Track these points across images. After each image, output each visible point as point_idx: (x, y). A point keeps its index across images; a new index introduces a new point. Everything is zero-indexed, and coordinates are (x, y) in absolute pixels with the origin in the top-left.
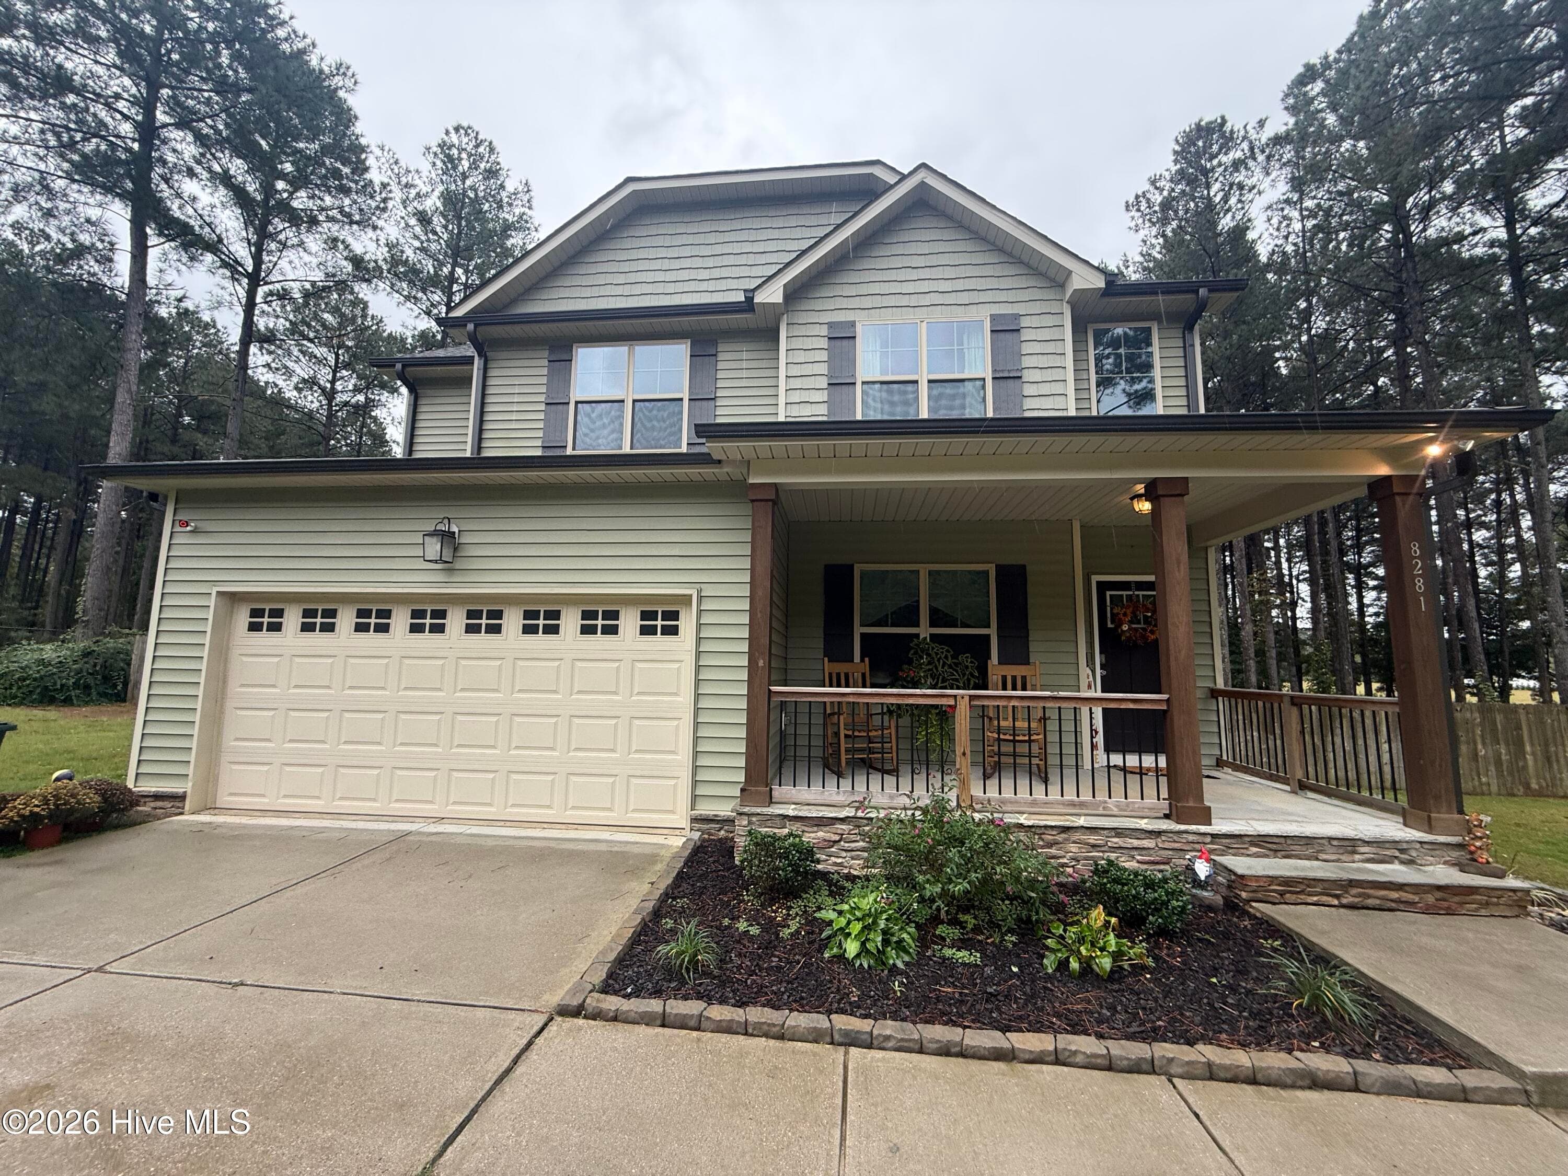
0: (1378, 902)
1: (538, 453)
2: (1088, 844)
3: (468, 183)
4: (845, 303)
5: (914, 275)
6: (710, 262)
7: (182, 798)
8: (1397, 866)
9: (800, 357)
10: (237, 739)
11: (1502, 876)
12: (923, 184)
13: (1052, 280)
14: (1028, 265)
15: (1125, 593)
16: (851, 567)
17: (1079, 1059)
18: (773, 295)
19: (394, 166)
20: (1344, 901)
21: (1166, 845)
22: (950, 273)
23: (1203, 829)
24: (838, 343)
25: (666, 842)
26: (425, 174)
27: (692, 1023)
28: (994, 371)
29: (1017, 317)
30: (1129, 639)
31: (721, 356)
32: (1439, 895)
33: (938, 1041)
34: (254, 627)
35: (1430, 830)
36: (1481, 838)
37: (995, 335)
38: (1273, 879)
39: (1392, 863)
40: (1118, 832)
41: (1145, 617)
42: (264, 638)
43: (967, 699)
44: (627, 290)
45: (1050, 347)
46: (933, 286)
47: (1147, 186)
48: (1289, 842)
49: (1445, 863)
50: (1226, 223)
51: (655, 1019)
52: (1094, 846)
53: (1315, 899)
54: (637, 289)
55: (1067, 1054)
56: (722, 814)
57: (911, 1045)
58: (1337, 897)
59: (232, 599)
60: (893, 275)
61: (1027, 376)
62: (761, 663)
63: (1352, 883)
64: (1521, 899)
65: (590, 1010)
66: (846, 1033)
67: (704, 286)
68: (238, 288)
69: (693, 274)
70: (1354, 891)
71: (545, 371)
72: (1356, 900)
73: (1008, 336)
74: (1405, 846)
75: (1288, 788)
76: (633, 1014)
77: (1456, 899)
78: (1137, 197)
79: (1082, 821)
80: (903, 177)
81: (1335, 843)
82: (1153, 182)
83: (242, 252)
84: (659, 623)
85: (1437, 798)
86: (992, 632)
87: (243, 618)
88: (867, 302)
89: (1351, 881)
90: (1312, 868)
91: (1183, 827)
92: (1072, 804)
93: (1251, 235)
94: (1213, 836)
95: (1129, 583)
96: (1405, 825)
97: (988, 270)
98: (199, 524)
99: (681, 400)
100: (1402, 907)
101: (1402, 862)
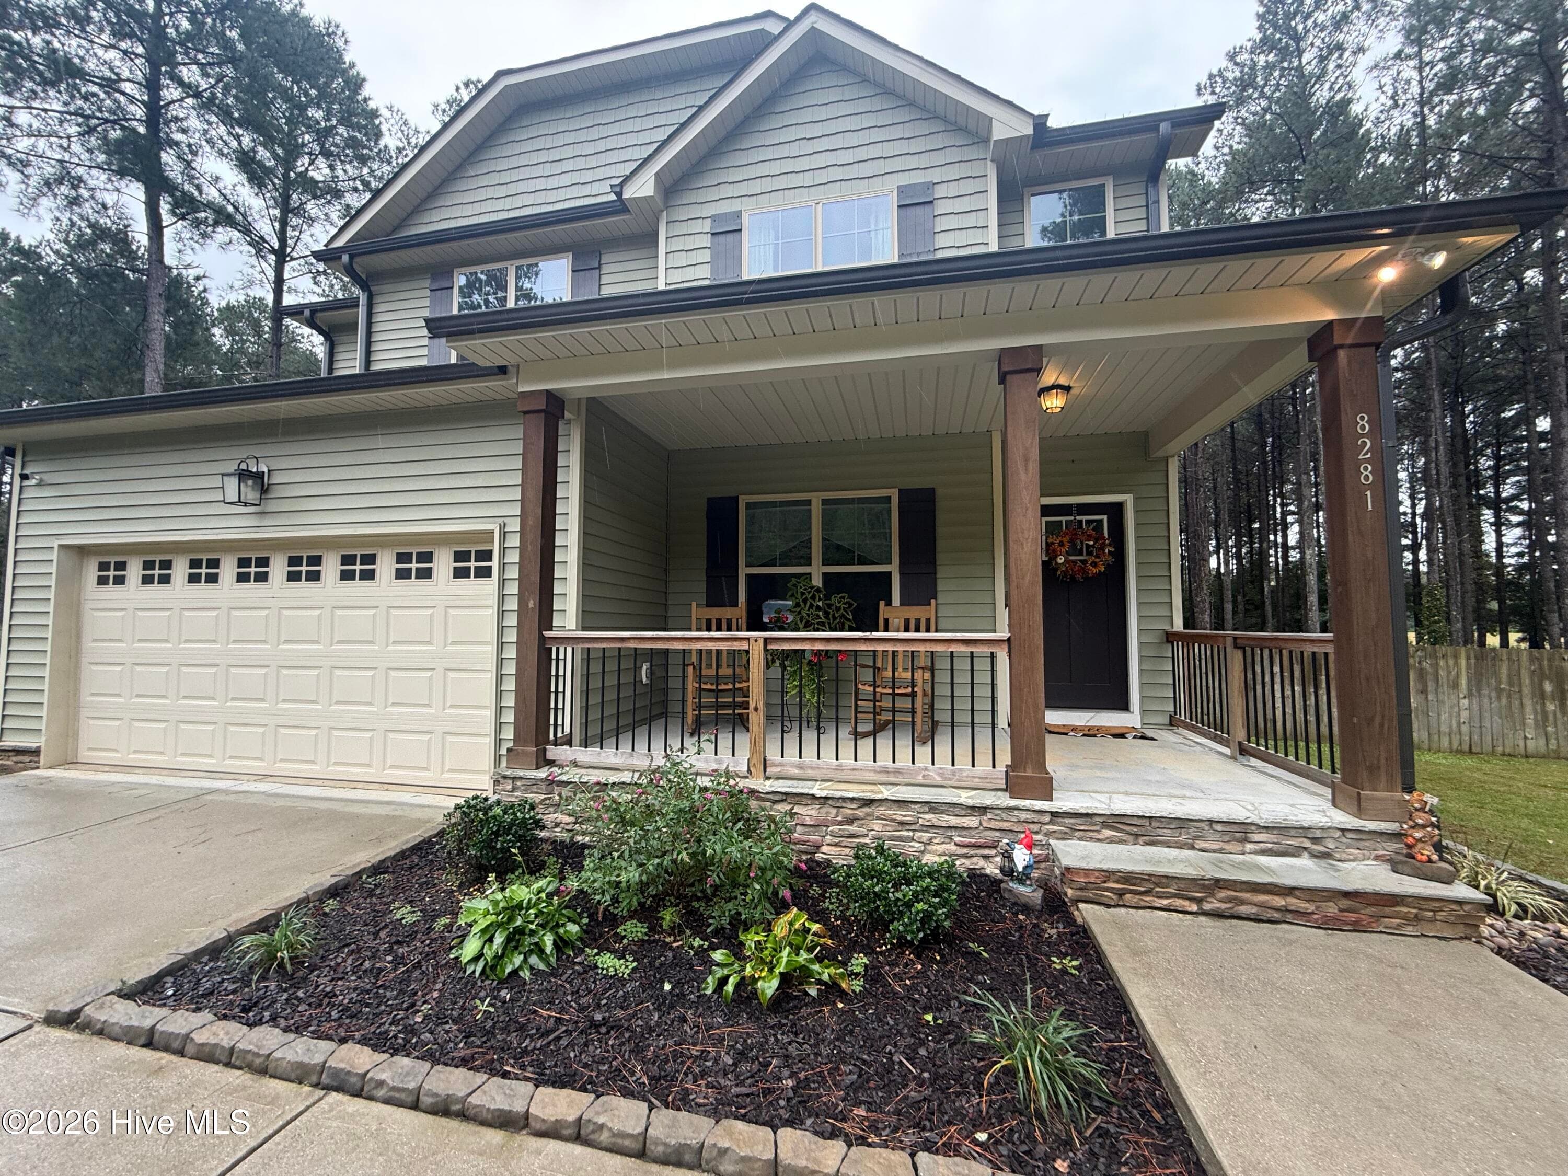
0: (1254, 910)
2: (894, 821)
4: (729, 191)
5: (809, 147)
7: (36, 752)
8: (1305, 861)
9: (681, 259)
10: (93, 695)
11: (1448, 880)
12: (813, 31)
13: (973, 134)
14: (945, 120)
15: (1064, 519)
16: (736, 499)
18: (644, 186)
19: (404, 128)
20: (1207, 907)
21: (993, 825)
23: (1039, 805)
24: (721, 238)
28: (900, 256)
29: (930, 186)
30: (1065, 573)
31: (604, 269)
32: (1345, 903)
33: (436, 1095)
34: (102, 581)
35: (1360, 812)
36: (1423, 827)
37: (903, 210)
38: (1109, 875)
39: (1299, 856)
40: (933, 807)
41: (1088, 546)
42: (111, 592)
43: (761, 642)
44: (508, 203)
45: (970, 220)
46: (831, 159)
47: (1224, 63)
48: (1155, 824)
49: (1377, 858)
50: (1321, 95)
52: (902, 823)
53: (1165, 902)
54: (519, 202)
55: (591, 1127)
57: (403, 1096)
58: (1199, 901)
59: (83, 551)
60: (785, 151)
62: (531, 604)
63: (1218, 883)
64: (1469, 915)
67: (587, 190)
68: (264, 265)
69: (576, 177)
70: (1223, 894)
71: (427, 302)
72: (1224, 906)
73: (919, 210)
74: (1318, 834)
75: (1227, 751)
77: (1371, 910)
78: (1211, 76)
79: (886, 793)
80: (790, 25)
81: (1219, 827)
82: (1232, 57)
83: (266, 228)
84: (473, 564)
85: (1373, 770)
86: (894, 568)
87: (92, 573)
88: (757, 186)
89: (1218, 881)
91: (1013, 802)
92: (886, 771)
93: (1356, 109)
94: (1054, 815)
95: (1070, 506)
96: (1334, 804)
97: (896, 132)
98: (45, 477)
100: (1289, 918)
101: (1314, 856)
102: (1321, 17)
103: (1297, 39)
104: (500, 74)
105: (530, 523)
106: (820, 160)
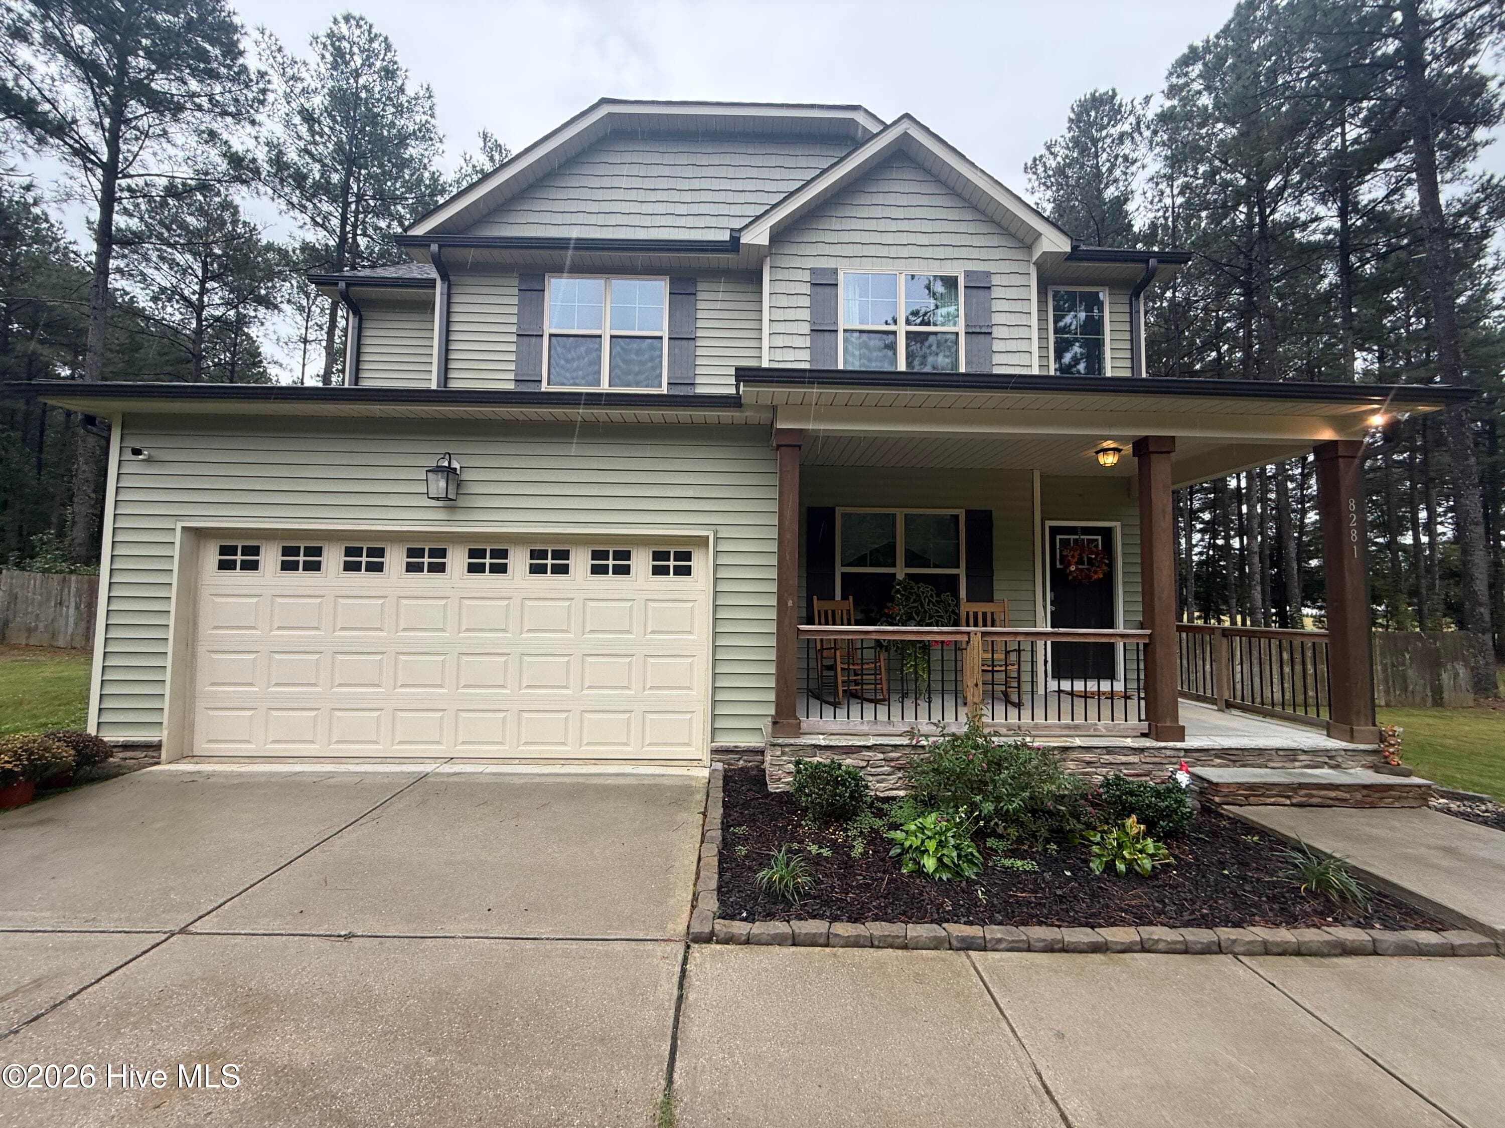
0: (1320, 800)
1: (511, 386)
2: (1084, 761)
3: (362, 81)
4: (827, 250)
5: (893, 226)
6: (687, 197)
7: (158, 747)
8: (1326, 771)
9: (783, 301)
10: (213, 684)
11: (1408, 774)
12: (906, 134)
13: (1022, 241)
14: (998, 225)
15: (1072, 537)
16: (833, 510)
17: (1161, 946)
18: (758, 236)
19: (277, 54)
20: (1294, 801)
21: (1148, 760)
22: (927, 227)
23: (1179, 745)
24: (820, 289)
25: (689, 773)
26: (312, 66)
27: (822, 940)
28: (967, 326)
29: (988, 274)
30: (1075, 578)
31: (700, 296)
32: (1365, 792)
33: (1045, 940)
34: (224, 566)
35: (1352, 740)
36: (1393, 745)
37: (969, 290)
38: (1240, 785)
39: (1322, 767)
40: (1109, 750)
41: (1089, 559)
42: (238, 578)
43: (979, 635)
44: (601, 220)
45: (1017, 307)
46: (912, 238)
47: (1044, 151)
48: (1246, 753)
49: (1363, 766)
50: (1110, 193)
51: (786, 939)
52: (1089, 763)
53: (1272, 800)
54: (612, 220)
55: (1151, 942)
56: (742, 745)
57: (1021, 945)
58: (1289, 797)
59: (198, 535)
60: (872, 225)
61: (997, 332)
62: (790, 603)
63: (1302, 786)
64: (1424, 793)
65: (722, 936)
66: (962, 939)
67: (682, 221)
68: (92, 178)
69: (671, 208)
70: (1303, 792)
71: (515, 301)
72: (1304, 799)
73: (981, 293)
74: (1334, 753)
75: (1215, 707)
76: (765, 937)
77: (1377, 795)
78: (1035, 160)
79: (1078, 742)
80: (886, 127)
81: (1281, 753)
82: (1049, 148)
83: (95, 139)
84: (672, 563)
85: (1358, 713)
86: (961, 572)
87: (211, 556)
88: (848, 250)
89: (1300, 784)
90: (1267, 775)
91: (1163, 744)
92: (1068, 727)
93: (1130, 207)
94: (1186, 750)
95: (1077, 528)
96: (1329, 735)
97: (963, 227)
98: (154, 453)
99: (661, 338)
100: (1337, 803)
101: (1331, 767)
102: (1112, 131)
103: (1095, 141)
104: (605, 101)
105: (788, 536)
106: (904, 239)
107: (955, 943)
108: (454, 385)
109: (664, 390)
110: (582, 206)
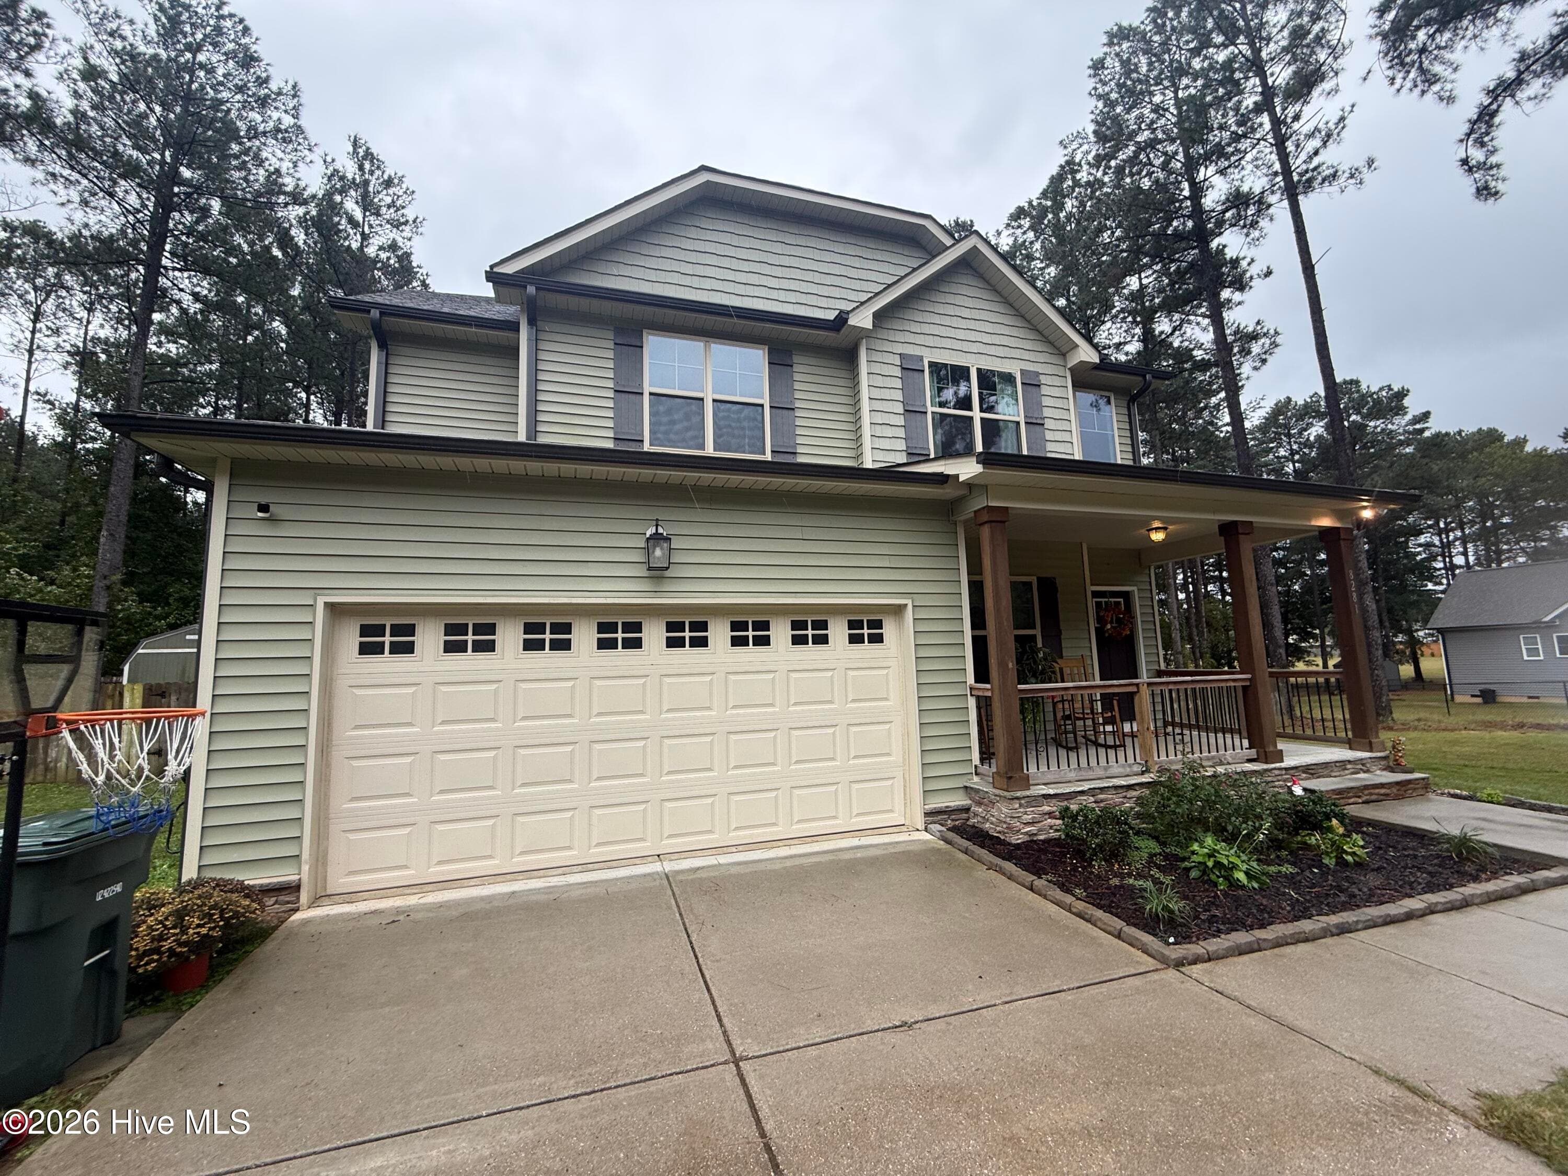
1: (610, 445)
4: (912, 338)
5: (964, 324)
6: (778, 272)
7: (294, 888)
9: (880, 381)
10: (352, 799)
11: (1413, 771)
12: (975, 248)
13: (1058, 349)
14: (1040, 333)
17: (1439, 907)
18: (863, 320)
22: (989, 328)
23: (1280, 765)
24: (910, 373)
25: (911, 838)
27: (1256, 946)
28: (1026, 417)
29: (1037, 374)
31: (796, 368)
34: (365, 649)
36: (1400, 751)
37: (1025, 386)
38: (1332, 791)
39: (1363, 773)
42: (386, 664)
43: (1145, 685)
44: (696, 282)
45: (1059, 403)
46: (979, 336)
49: (1383, 769)
51: (1235, 951)
54: (708, 284)
56: (952, 804)
58: (1359, 797)
59: (338, 611)
60: (949, 321)
61: (1049, 424)
63: (1366, 787)
64: (1425, 784)
66: (1337, 926)
67: (774, 294)
69: (762, 280)
70: (1366, 792)
71: (611, 355)
72: (1369, 797)
73: (1033, 389)
74: (1360, 762)
76: (1221, 951)
79: (1220, 770)
84: (866, 632)
86: (1038, 632)
87: (351, 638)
88: (930, 341)
90: (1334, 783)
91: (1273, 766)
94: (1286, 769)
95: (1105, 592)
96: (1351, 748)
97: (1015, 332)
98: (278, 509)
99: (762, 406)
104: (704, 168)
106: (972, 336)
107: (1334, 930)
108: (543, 439)
109: (768, 457)
110: (675, 266)
